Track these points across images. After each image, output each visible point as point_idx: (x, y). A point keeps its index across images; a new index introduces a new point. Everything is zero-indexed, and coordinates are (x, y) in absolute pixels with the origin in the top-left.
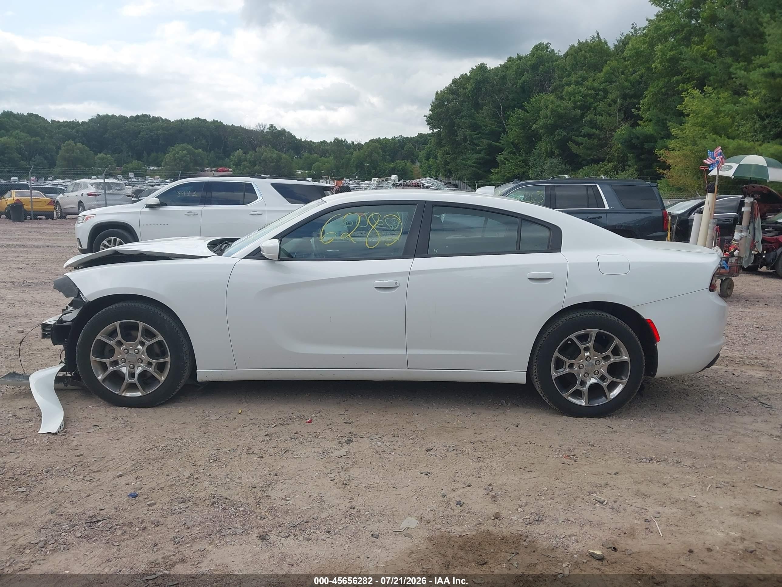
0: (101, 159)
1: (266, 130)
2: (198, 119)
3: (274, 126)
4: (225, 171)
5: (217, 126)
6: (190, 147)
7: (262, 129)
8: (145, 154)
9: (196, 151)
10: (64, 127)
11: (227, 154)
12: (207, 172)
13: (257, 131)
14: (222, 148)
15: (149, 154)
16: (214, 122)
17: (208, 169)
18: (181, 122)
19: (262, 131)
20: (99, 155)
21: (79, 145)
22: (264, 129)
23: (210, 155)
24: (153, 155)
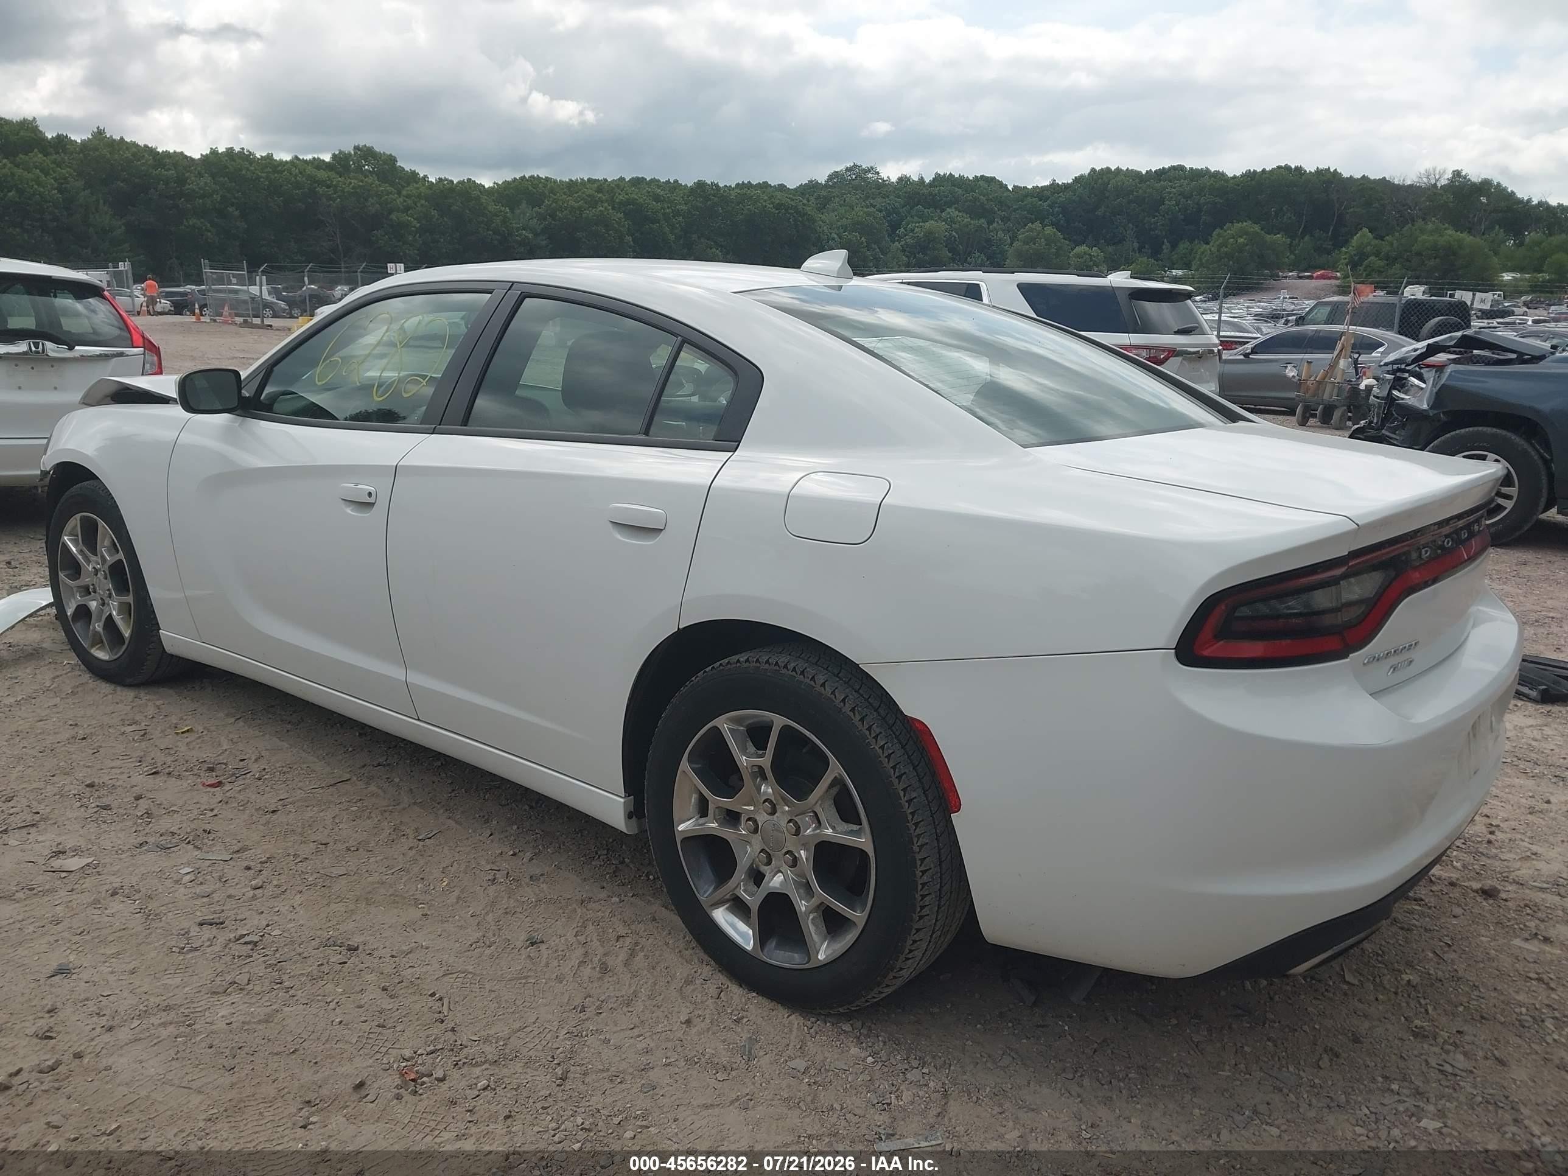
0: (1078, 256)
1: (1444, 182)
2: (1287, 168)
3: (1463, 173)
4: (1330, 278)
5: (1328, 179)
6: (1257, 228)
7: (1433, 182)
8: (1166, 246)
9: (1268, 237)
10: (1032, 196)
11: (1340, 241)
12: (1288, 280)
13: (1420, 187)
14: (1332, 228)
15: (1174, 246)
16: (1319, 172)
17: (1290, 274)
18: (1250, 175)
19: (1435, 185)
20: (1081, 249)
21: (1049, 230)
22: (1437, 180)
23: (1301, 244)
24: (1183, 247)
